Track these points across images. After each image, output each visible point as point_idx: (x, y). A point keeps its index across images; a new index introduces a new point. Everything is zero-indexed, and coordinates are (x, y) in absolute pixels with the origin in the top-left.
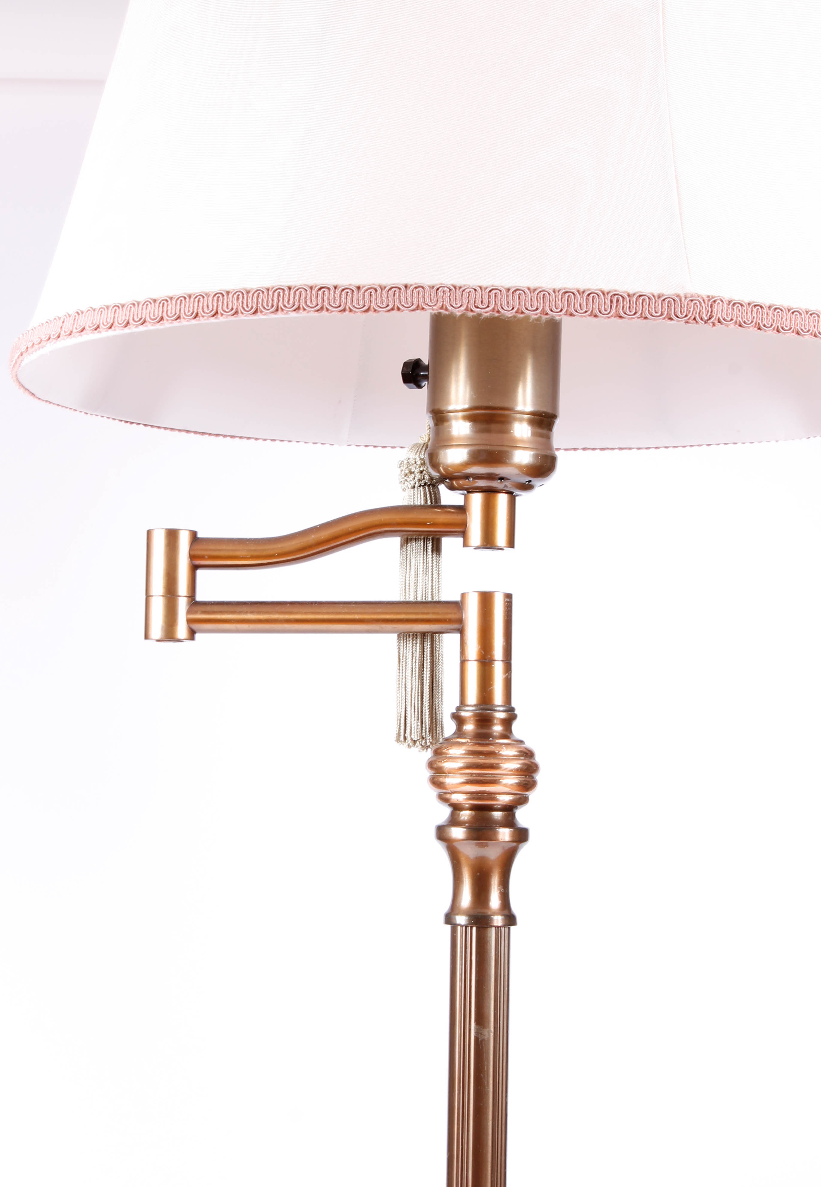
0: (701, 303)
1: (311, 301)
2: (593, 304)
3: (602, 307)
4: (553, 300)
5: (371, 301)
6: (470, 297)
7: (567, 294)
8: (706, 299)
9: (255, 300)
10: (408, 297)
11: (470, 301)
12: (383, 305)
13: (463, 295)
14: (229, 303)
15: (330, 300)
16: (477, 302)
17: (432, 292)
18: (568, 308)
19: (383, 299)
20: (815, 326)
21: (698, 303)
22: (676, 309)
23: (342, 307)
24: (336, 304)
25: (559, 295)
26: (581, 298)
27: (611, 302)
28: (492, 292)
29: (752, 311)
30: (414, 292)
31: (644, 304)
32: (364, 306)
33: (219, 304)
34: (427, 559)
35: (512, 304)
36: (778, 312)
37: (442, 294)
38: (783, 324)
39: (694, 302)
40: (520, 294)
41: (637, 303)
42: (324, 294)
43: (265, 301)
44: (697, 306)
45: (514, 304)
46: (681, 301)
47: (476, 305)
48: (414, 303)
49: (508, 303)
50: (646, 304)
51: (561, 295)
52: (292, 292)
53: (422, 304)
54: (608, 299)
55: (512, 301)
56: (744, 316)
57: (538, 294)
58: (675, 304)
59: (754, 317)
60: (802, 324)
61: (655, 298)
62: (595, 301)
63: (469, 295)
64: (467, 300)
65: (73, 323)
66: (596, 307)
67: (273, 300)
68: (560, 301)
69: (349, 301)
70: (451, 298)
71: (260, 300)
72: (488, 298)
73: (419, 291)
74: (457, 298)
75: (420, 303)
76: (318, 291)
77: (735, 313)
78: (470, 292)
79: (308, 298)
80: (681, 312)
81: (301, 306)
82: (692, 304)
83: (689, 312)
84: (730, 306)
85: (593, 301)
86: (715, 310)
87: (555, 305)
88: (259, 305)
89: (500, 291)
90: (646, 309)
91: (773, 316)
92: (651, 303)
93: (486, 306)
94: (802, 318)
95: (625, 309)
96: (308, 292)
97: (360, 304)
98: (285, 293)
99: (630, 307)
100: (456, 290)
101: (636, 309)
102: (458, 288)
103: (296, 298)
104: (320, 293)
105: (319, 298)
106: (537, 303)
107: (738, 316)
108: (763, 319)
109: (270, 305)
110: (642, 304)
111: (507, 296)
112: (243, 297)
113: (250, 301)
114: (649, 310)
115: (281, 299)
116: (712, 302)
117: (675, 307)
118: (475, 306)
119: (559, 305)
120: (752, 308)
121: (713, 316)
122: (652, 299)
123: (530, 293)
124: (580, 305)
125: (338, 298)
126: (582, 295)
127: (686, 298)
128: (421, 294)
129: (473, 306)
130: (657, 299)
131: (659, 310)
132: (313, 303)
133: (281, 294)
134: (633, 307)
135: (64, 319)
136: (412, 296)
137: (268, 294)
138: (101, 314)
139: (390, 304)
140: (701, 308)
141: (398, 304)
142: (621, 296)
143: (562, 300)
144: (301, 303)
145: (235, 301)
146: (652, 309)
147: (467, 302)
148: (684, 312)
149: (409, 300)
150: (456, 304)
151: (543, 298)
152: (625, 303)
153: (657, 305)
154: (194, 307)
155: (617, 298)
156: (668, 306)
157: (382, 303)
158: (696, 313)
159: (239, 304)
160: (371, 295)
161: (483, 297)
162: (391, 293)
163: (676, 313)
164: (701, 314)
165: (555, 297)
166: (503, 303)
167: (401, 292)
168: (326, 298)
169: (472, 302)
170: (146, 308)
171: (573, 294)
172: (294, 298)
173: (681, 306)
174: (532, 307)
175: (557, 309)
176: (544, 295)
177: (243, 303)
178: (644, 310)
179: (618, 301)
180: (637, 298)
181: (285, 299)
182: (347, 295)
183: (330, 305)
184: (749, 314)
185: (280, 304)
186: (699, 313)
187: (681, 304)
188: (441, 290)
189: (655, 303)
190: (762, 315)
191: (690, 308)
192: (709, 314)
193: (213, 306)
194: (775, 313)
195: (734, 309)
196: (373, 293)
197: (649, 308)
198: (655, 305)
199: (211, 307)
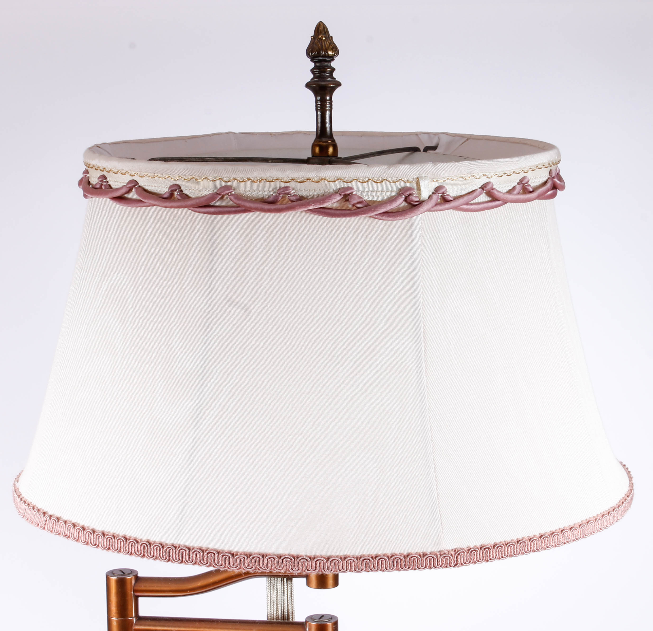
0: (450, 557)
1: (203, 560)
2: (382, 565)
3: (387, 566)
4: (356, 565)
5: (241, 564)
6: (304, 565)
7: (366, 560)
8: (453, 553)
9: (168, 554)
10: (264, 564)
11: (304, 567)
12: (249, 567)
13: (300, 563)
14: (151, 552)
15: (215, 561)
16: (308, 567)
17: (280, 561)
18: (366, 569)
19: (249, 563)
20: (523, 549)
21: (449, 558)
22: (435, 563)
23: (223, 566)
24: (219, 564)
25: (360, 561)
26: (374, 562)
27: (393, 562)
28: (317, 562)
29: (483, 553)
30: (268, 560)
31: (414, 562)
32: (237, 566)
33: (145, 551)
35: (330, 568)
36: (500, 548)
37: (286, 562)
38: (503, 555)
39: (446, 558)
40: (335, 562)
41: (410, 561)
42: (211, 557)
43: (174, 555)
44: (448, 560)
45: (332, 568)
46: (437, 558)
47: (308, 569)
48: (269, 567)
49: (328, 568)
50: (415, 562)
51: (362, 561)
52: (191, 552)
53: (274, 568)
54: (391, 561)
55: (330, 567)
56: (478, 557)
57: (347, 561)
58: (433, 560)
59: (484, 556)
60: (515, 551)
61: (421, 558)
62: (383, 563)
63: (303, 563)
64: (302, 566)
65: (52, 526)
66: (384, 567)
67: (179, 556)
68: (361, 565)
69: (227, 562)
70: (292, 565)
71: (171, 554)
72: (315, 565)
73: (271, 560)
74: (296, 565)
75: (272, 567)
76: (207, 554)
77: (472, 557)
78: (304, 561)
79: (201, 558)
80: (438, 564)
81: (197, 562)
82: (445, 559)
83: (443, 564)
84: (469, 554)
85: (382, 563)
86: (459, 560)
87: (358, 568)
88: (170, 558)
89: (323, 561)
90: (415, 565)
91: (496, 552)
92: (418, 561)
93: (314, 570)
94: (515, 548)
95: (402, 566)
96: (201, 554)
97: (234, 565)
98: (187, 553)
99: (405, 564)
100: (295, 560)
101: (409, 565)
102: (296, 558)
103: (194, 557)
104: (209, 555)
105: (208, 559)
106: (347, 566)
107: (474, 559)
108: (490, 556)
109: (177, 558)
110: (413, 562)
111: (327, 564)
112: (160, 550)
113: (164, 554)
114: (417, 565)
115: (184, 556)
116: (457, 555)
117: (434, 562)
118: (307, 570)
119: (360, 567)
120: (483, 550)
121: (458, 563)
122: (419, 559)
123: (342, 561)
124: (374, 566)
125: (220, 561)
126: (375, 559)
127: (441, 555)
128: (273, 562)
129: (306, 569)
130: (422, 558)
131: (424, 565)
132: (205, 561)
133: (184, 552)
134: (407, 565)
135: (46, 519)
136: (267, 562)
137: (176, 551)
138: (70, 529)
139: (253, 566)
140: (450, 561)
141: (259, 568)
142: (399, 558)
143: (362, 565)
144: (197, 561)
145: (155, 552)
146: (419, 565)
147: (302, 567)
148: (439, 564)
149: (265, 565)
150: (295, 569)
151: (350, 563)
152: (402, 562)
153: (422, 561)
154: (129, 548)
155: (397, 560)
156: (429, 561)
157: (248, 565)
158: (447, 564)
159: (158, 554)
160: (241, 560)
161: (312, 565)
162: (254, 560)
163: (434, 566)
164: (450, 563)
165: (358, 563)
166: (325, 567)
167: (260, 560)
168: (212, 560)
169: (305, 567)
170: (99, 539)
171: (369, 560)
172: (193, 557)
173: (438, 561)
174: (343, 569)
175: (359, 569)
176: (351, 562)
177: (160, 554)
178: (414, 565)
179: (397, 562)
180: (410, 558)
181: (187, 556)
182: (226, 559)
183: (215, 564)
184: (481, 556)
185: (184, 559)
186: (449, 563)
187: (437, 559)
188: (285, 560)
189: (421, 561)
190: (489, 553)
191: (444, 562)
192: (456, 562)
193: (141, 550)
194: (498, 550)
195: (471, 555)
196: (242, 559)
197: (417, 564)
198: (421, 562)
199: (140, 551)
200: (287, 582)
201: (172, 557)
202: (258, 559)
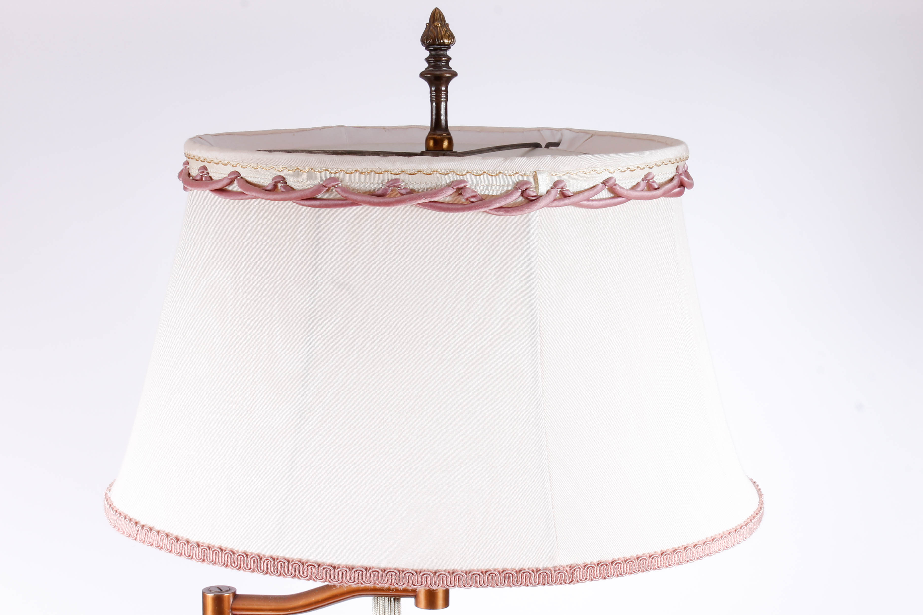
0: (565, 573)
1: (303, 573)
2: (492, 581)
3: (498, 582)
4: (465, 580)
5: (343, 577)
6: (409, 579)
7: (475, 575)
8: (568, 569)
9: (265, 566)
10: (368, 577)
11: (409, 581)
12: (351, 580)
13: (405, 577)
14: (248, 564)
15: (316, 575)
16: (414, 581)
17: (384, 575)
18: (476, 584)
19: (351, 577)
20: (643, 567)
21: (563, 574)
22: (548, 579)
23: (323, 579)
24: (320, 577)
25: (469, 576)
26: (484, 577)
27: (505, 578)
28: (424, 576)
29: (600, 569)
30: (372, 574)
31: (527, 578)
32: (339, 580)
33: (242, 562)
34: (390, 605)
35: (437, 583)
36: (618, 565)
37: (391, 576)
38: (621, 572)
39: (560, 574)
40: (443, 577)
41: (522, 577)
42: (311, 569)
43: (272, 567)
44: (563, 576)
45: (439, 583)
46: (551, 574)
47: (413, 583)
48: (372, 581)
49: (435, 582)
50: (528, 578)
51: (471, 576)
52: (290, 564)
53: (378, 583)
54: (502, 577)
55: (438, 581)
56: (595, 574)
57: (455, 576)
58: (547, 576)
59: (601, 573)
60: (634, 568)
61: (534, 573)
62: (493, 578)
63: (409, 577)
64: (408, 581)
65: (144, 536)
66: (494, 582)
67: (277, 569)
68: (470, 580)
69: (328, 576)
70: (396, 579)
71: (269, 567)
72: (422, 579)
73: (375, 574)
74: (401, 579)
75: (376, 581)
76: (307, 566)
77: (588, 574)
78: (409, 575)
79: (301, 571)
80: (552, 581)
81: (296, 575)
82: (559, 575)
83: (557, 580)
84: (585, 571)
85: (492, 578)
86: (575, 576)
87: (467, 583)
88: (268, 570)
89: (430, 575)
90: (528, 581)
91: (614, 569)
92: (531, 576)
93: (420, 584)
94: (634, 564)
95: (514, 581)
96: (301, 567)
97: (336, 579)
98: (286, 565)
99: (517, 580)
100: (400, 573)
101: (521, 581)
102: (401, 572)
103: (293, 570)
104: (309, 568)
105: (308, 572)
106: (455, 581)
107: (590, 575)
108: (608, 573)
109: (276, 571)
110: (526, 578)
111: (434, 578)
112: (257, 562)
113: (262, 566)
114: (530, 582)
115: (283, 568)
116: (573, 571)
117: (547, 578)
118: (413, 585)
119: (469, 582)
120: (600, 567)
121: (573, 580)
122: (532, 574)
123: (450, 575)
124: (484, 582)
125: (321, 574)
126: (484, 574)
127: (555, 571)
129: (412, 584)
130: (535, 574)
131: (537, 581)
132: (305, 574)
133: (283, 564)
134: (519, 581)
135: (139, 529)
136: (371, 576)
137: (274, 563)
138: (163, 540)
139: (355, 580)
140: (565, 577)
141: (361, 581)
142: (511, 574)
143: (471, 580)
144: (297, 574)
145: (252, 564)
146: (532, 581)
147: (407, 582)
148: (554, 581)
149: (369, 578)
150: (400, 583)
151: (459, 579)
152: (514, 578)
153: (535, 577)
154: (225, 560)
155: (509, 575)
156: (543, 577)
157: (351, 579)
158: (562, 580)
159: (255, 566)
160: (343, 574)
161: (418, 579)
162: (356, 573)
163: (548, 582)
164: (565, 580)
165: (467, 578)
166: (431, 582)
167: (363, 574)
168: (313, 573)
169: (411, 582)
170: (193, 550)
171: (479, 575)
172: (292, 569)
173: (552, 577)
174: (451, 585)
175: (468, 585)
176: (459, 577)
178: (527, 581)
179: (509, 577)
180: (522, 574)
181: (286, 569)
182: (327, 572)
183: (316, 577)
184: (598, 572)
185: (282, 572)
186: (564, 580)
187: (551, 576)
188: (390, 574)
189: (534, 577)
190: (607, 570)
191: (558, 578)
192: (571, 578)
193: (237, 562)
194: (616, 567)
195: (587, 572)
196: (344, 573)
197: (530, 580)
198: (534, 578)
199: (236, 563)
200: (394, 602)
201: (270, 570)
202: (361, 572)
